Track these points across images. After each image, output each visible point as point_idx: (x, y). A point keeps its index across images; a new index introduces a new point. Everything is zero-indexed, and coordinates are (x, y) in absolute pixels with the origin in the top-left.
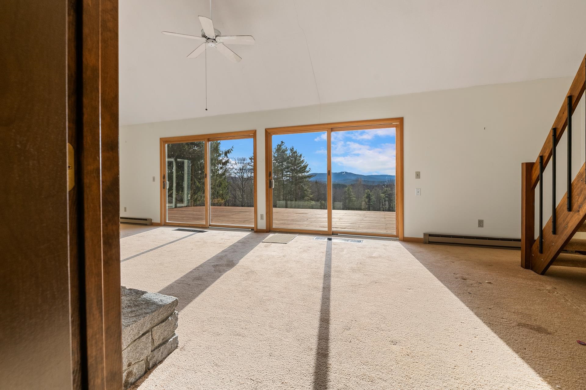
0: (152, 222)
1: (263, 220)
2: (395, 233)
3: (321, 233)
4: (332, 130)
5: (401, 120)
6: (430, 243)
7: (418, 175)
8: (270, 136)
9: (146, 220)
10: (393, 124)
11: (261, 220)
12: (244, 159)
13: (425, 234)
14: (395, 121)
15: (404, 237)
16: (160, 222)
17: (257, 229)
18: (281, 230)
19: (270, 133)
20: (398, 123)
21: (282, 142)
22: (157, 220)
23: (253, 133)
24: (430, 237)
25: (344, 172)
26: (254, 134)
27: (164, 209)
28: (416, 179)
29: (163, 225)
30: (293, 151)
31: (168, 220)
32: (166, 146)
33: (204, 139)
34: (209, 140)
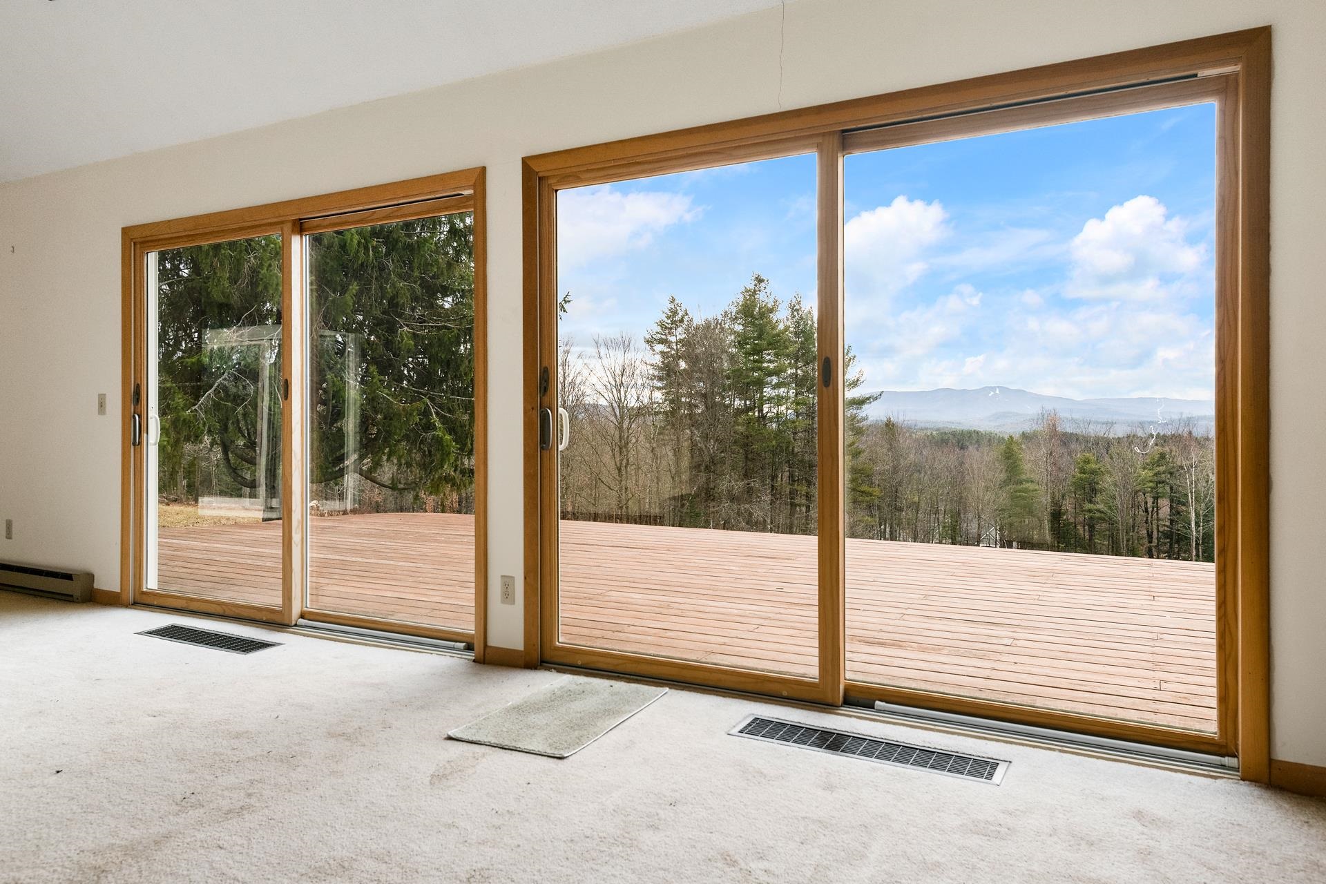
0: (96, 586)
1: (513, 603)
2: (1210, 727)
3: (785, 693)
4: (847, 139)
8: (545, 193)
9: (68, 577)
10: (1203, 75)
11: (503, 602)
12: (627, 343)
14: (1213, 56)
15: (1271, 761)
16: (118, 590)
17: (486, 645)
18: (595, 658)
19: (548, 177)
21: (760, 280)
22: (109, 580)
23: (471, 183)
25: (993, 389)
26: (474, 187)
27: (135, 534)
29: (131, 600)
30: (798, 310)
31: (152, 582)
32: (152, 259)
33: (282, 222)
34: (300, 227)
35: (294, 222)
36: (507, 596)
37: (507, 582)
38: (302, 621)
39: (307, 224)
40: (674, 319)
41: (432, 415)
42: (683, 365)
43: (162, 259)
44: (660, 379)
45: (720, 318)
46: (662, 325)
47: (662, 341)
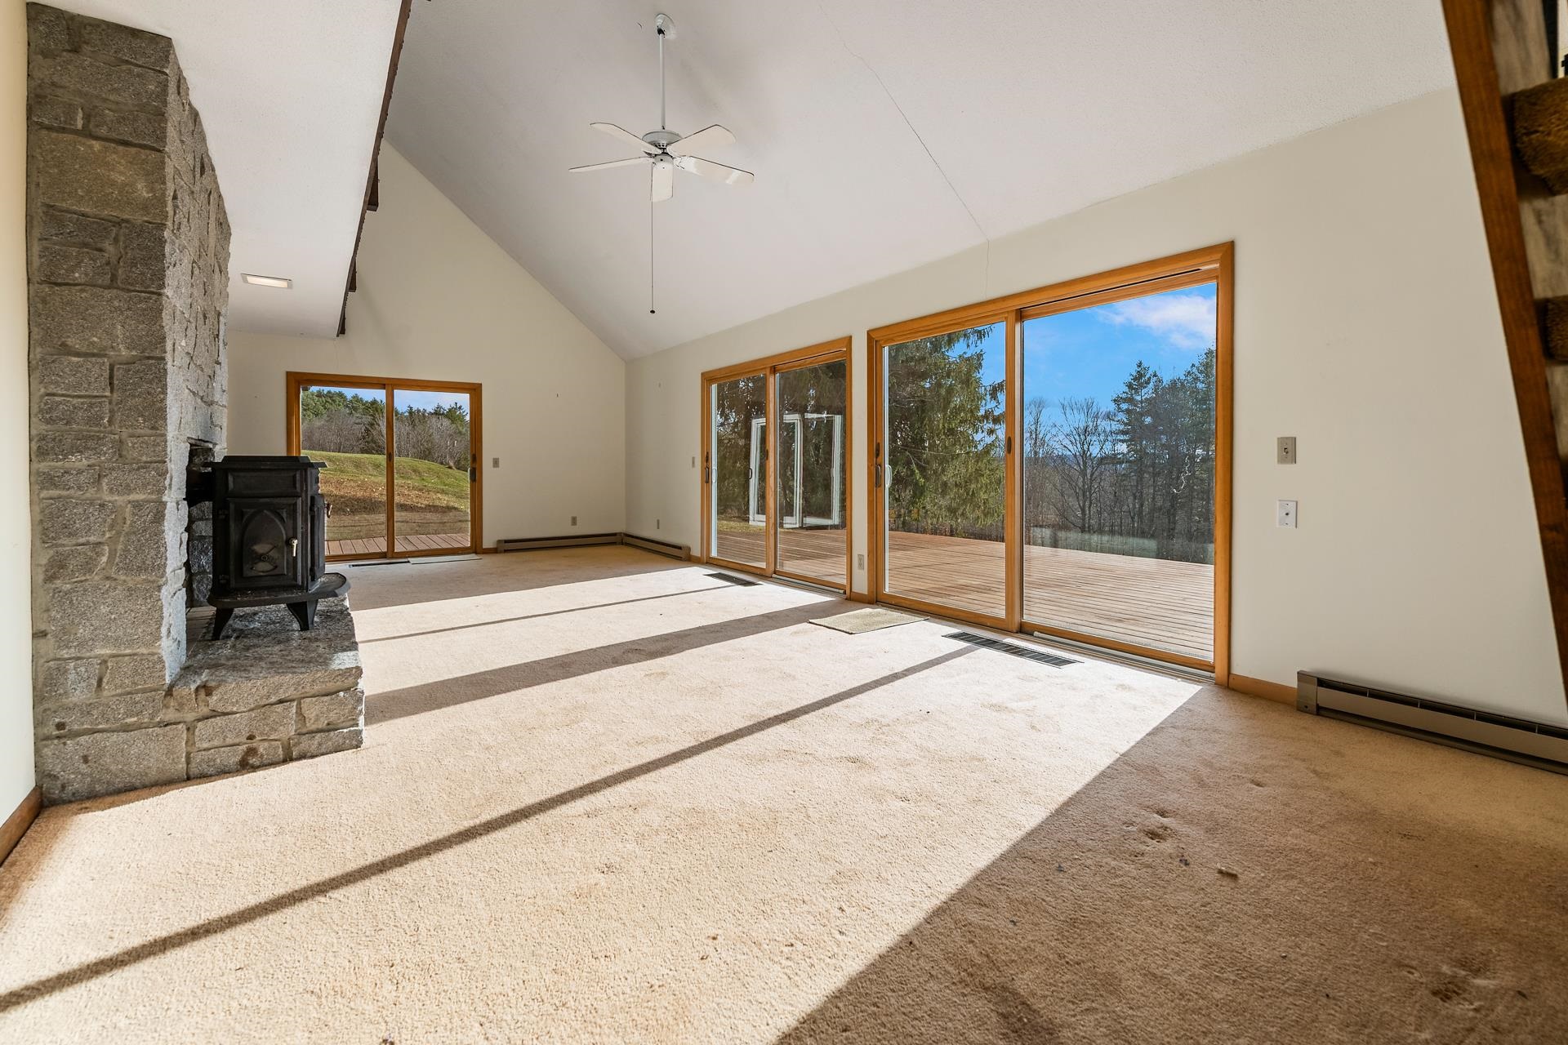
0: (690, 553)
1: (863, 569)
4: (1021, 315)
5: (1227, 252)
6: (1321, 711)
7: (1288, 450)
10: (1204, 268)
11: (859, 569)
13: (1302, 676)
14: (1208, 259)
15: (1230, 675)
16: (699, 556)
19: (879, 341)
20: (1217, 265)
22: (696, 552)
23: (846, 344)
24: (1322, 690)
28: (1280, 465)
29: (705, 563)
31: (714, 554)
32: (714, 387)
33: (765, 368)
34: (774, 370)
35: (771, 367)
36: (861, 565)
37: (861, 557)
38: (774, 575)
39: (778, 367)
40: (1139, 379)
41: (912, 464)
42: (1148, 420)
43: (719, 387)
44: (1123, 433)
45: (1183, 378)
46: (1130, 386)
47: (1125, 400)
